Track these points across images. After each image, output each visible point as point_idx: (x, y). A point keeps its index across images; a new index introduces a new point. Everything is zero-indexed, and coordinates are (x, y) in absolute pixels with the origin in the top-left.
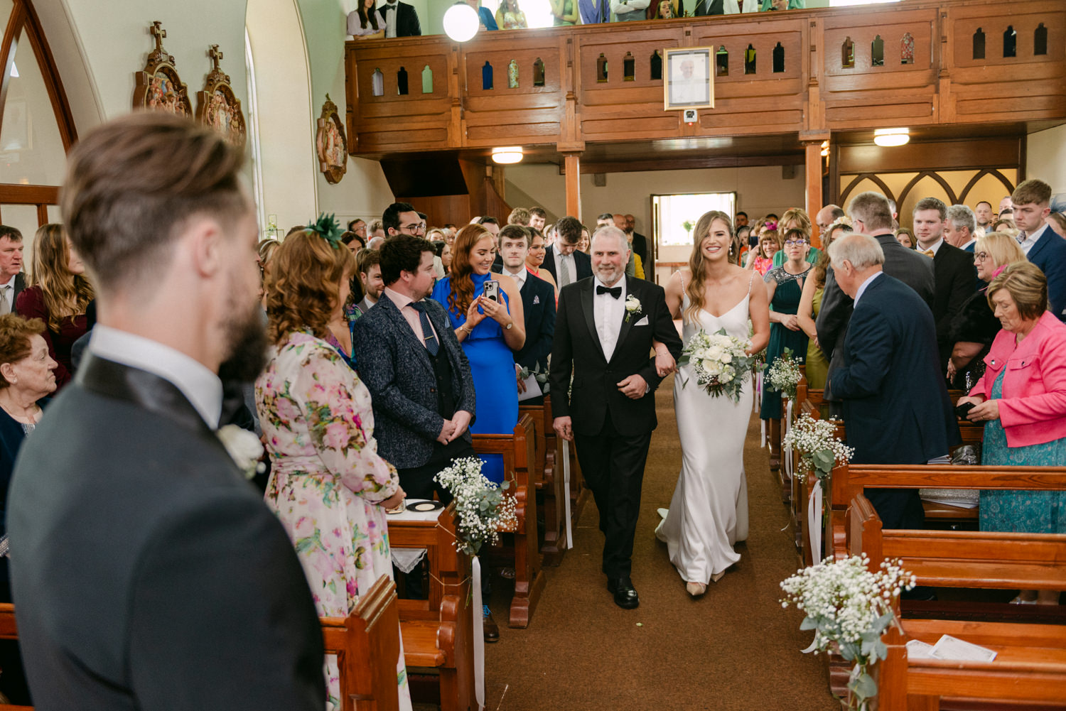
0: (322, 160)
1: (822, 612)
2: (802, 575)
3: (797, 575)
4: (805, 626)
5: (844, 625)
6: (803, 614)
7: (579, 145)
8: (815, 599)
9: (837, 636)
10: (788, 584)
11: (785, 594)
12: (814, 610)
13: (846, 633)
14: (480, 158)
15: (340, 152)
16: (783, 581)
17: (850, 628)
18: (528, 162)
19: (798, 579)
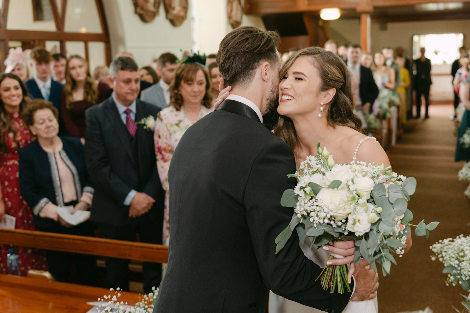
0: (230, 17)
1: (452, 263)
2: (441, 243)
3: (439, 243)
4: (445, 271)
5: (462, 271)
6: (442, 264)
7: (370, 8)
8: (448, 256)
9: (459, 277)
10: (435, 248)
11: (433, 254)
12: (448, 262)
13: (463, 275)
14: (315, 16)
15: (239, 13)
16: (432, 245)
17: (465, 273)
18: (343, 17)
19: (440, 245)
